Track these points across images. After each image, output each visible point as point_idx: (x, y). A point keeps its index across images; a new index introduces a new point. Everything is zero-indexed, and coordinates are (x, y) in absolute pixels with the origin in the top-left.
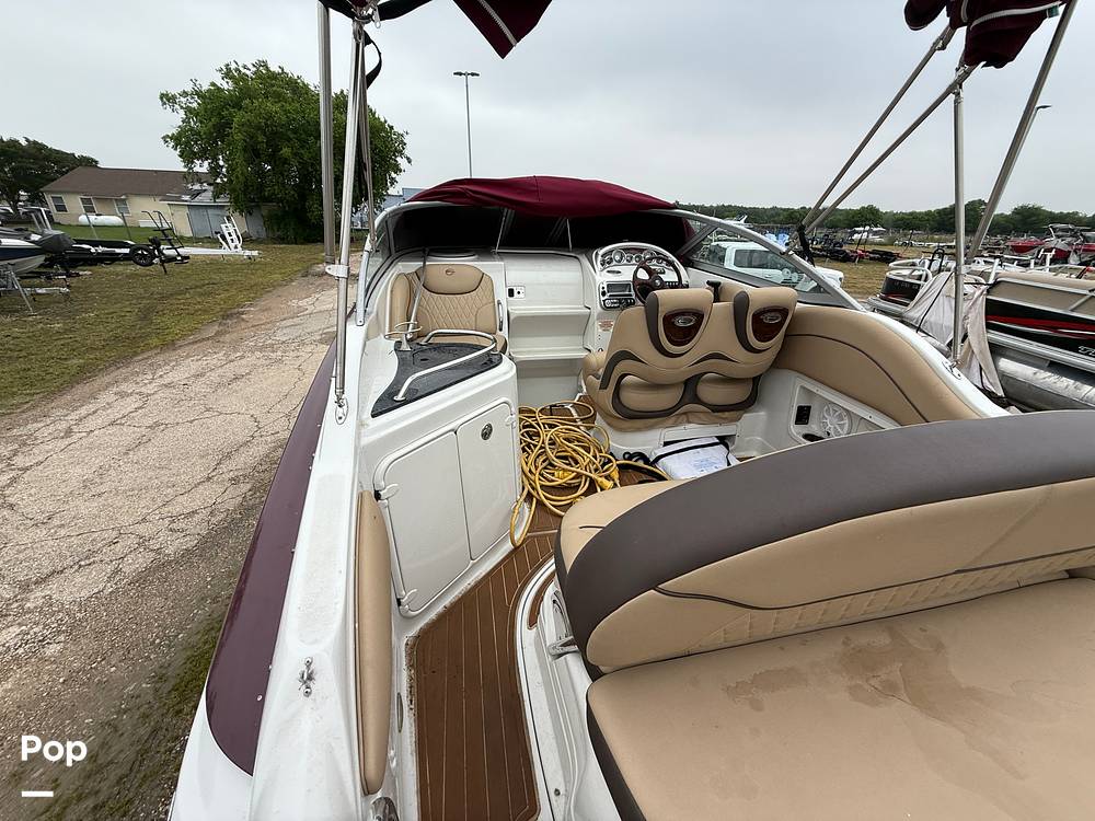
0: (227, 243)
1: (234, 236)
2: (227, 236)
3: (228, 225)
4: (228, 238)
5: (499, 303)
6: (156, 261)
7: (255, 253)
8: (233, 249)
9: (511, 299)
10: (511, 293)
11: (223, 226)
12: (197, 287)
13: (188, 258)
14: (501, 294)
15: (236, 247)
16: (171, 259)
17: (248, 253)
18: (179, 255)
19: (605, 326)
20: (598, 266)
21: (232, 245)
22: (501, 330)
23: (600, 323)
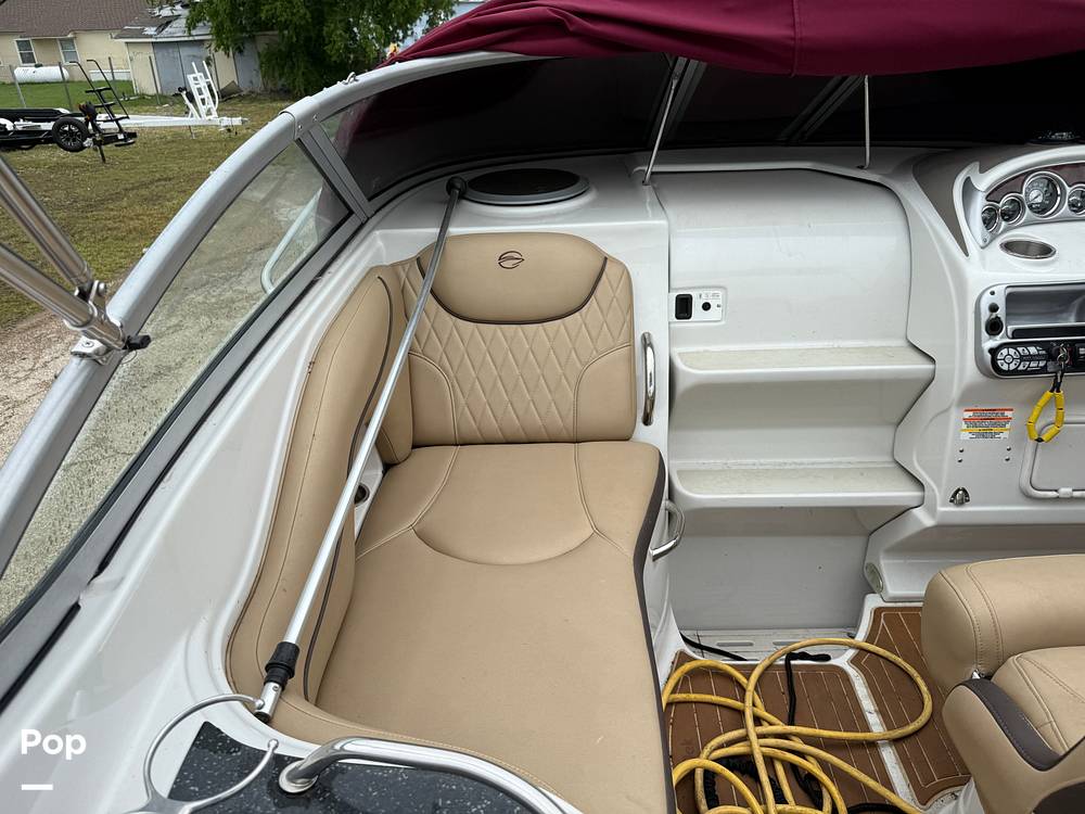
0: (195, 106)
1: (207, 94)
2: (195, 93)
3: (198, 75)
4: (198, 98)
5: (647, 343)
6: (88, 142)
7: (237, 121)
8: (205, 115)
9: (684, 324)
10: (684, 307)
11: (190, 77)
12: (144, 185)
13: (133, 135)
14: (654, 314)
15: (209, 113)
16: (110, 139)
17: (226, 121)
18: (121, 131)
19: (986, 420)
20: (974, 229)
21: (203, 109)
22: (647, 421)
23: (967, 415)
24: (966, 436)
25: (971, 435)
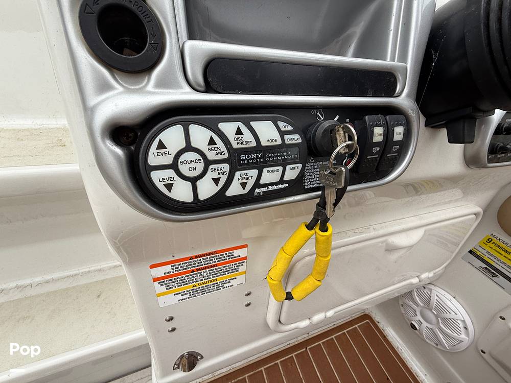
23: (160, 272)
24: (169, 300)
25: (179, 297)
